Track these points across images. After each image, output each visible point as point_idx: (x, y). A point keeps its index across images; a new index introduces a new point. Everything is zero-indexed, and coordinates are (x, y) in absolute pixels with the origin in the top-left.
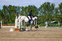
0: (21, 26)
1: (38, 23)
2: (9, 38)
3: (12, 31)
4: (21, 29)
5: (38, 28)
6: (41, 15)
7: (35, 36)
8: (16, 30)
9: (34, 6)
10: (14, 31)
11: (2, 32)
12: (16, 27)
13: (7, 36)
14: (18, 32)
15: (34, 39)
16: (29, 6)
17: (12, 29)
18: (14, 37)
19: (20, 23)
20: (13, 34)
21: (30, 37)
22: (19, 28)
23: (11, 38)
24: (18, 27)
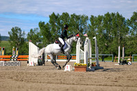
0: (88, 60)
1: (127, 53)
2: (62, 86)
3: (69, 70)
4: (89, 65)
5: (127, 63)
6: (133, 34)
7: (120, 82)
8: (78, 67)
9: (118, 15)
10: (73, 70)
11: (47, 71)
12: (77, 61)
13: (59, 81)
14: (83, 72)
15: (118, 88)
16: (108, 15)
17: (69, 66)
18: (73, 84)
19: (87, 53)
20: (72, 77)
21: (110, 83)
22: (85, 63)
23: (68, 86)
24: (82, 61)
